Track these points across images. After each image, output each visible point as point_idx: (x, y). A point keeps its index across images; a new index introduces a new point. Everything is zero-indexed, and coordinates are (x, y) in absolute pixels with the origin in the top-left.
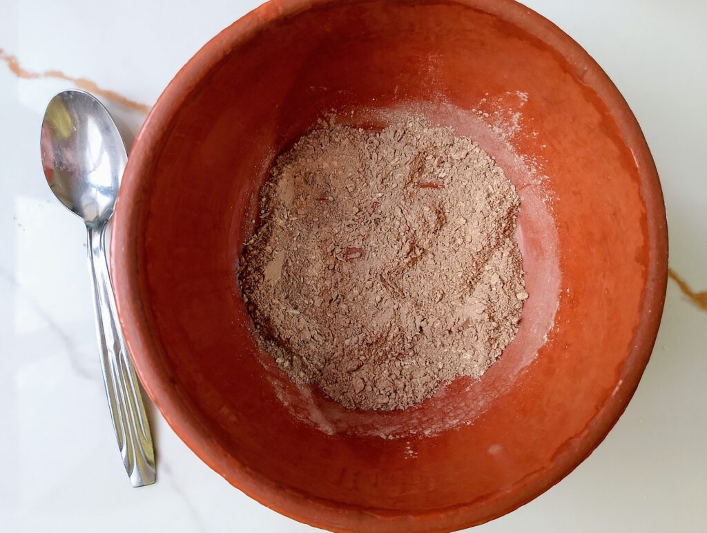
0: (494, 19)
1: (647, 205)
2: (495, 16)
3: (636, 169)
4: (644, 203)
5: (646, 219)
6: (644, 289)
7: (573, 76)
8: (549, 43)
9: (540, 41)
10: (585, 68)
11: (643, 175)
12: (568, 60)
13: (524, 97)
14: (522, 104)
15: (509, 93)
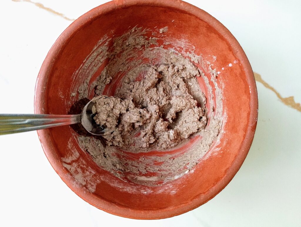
0: (207, 24)
1: (251, 109)
2: (207, 23)
3: (249, 94)
4: (250, 108)
5: (250, 114)
6: (243, 142)
7: (232, 52)
8: (226, 38)
9: (222, 36)
10: (238, 50)
11: (252, 97)
12: (232, 46)
13: (215, 58)
14: (214, 61)
15: (210, 55)
